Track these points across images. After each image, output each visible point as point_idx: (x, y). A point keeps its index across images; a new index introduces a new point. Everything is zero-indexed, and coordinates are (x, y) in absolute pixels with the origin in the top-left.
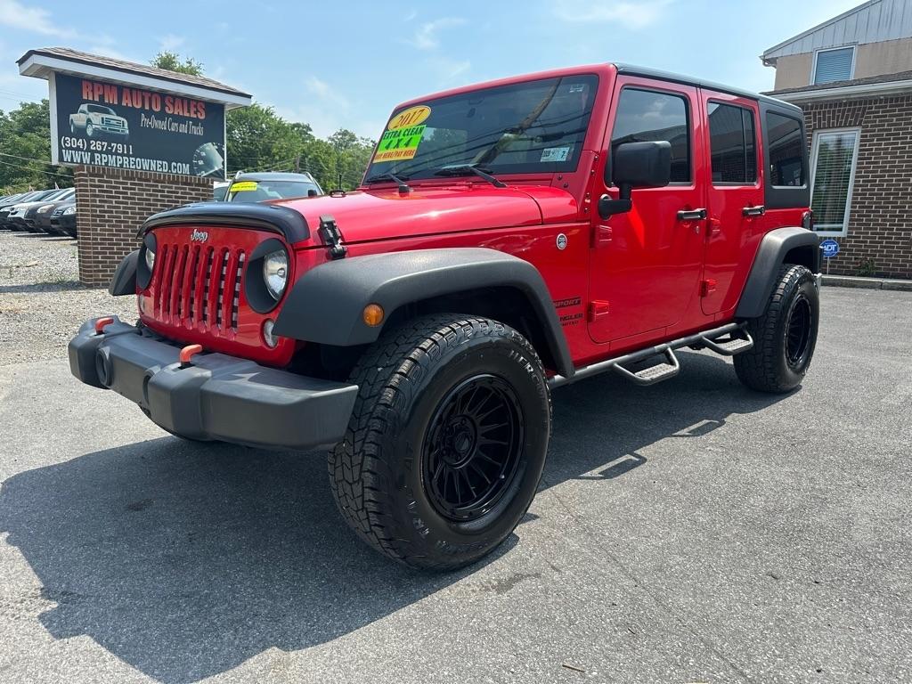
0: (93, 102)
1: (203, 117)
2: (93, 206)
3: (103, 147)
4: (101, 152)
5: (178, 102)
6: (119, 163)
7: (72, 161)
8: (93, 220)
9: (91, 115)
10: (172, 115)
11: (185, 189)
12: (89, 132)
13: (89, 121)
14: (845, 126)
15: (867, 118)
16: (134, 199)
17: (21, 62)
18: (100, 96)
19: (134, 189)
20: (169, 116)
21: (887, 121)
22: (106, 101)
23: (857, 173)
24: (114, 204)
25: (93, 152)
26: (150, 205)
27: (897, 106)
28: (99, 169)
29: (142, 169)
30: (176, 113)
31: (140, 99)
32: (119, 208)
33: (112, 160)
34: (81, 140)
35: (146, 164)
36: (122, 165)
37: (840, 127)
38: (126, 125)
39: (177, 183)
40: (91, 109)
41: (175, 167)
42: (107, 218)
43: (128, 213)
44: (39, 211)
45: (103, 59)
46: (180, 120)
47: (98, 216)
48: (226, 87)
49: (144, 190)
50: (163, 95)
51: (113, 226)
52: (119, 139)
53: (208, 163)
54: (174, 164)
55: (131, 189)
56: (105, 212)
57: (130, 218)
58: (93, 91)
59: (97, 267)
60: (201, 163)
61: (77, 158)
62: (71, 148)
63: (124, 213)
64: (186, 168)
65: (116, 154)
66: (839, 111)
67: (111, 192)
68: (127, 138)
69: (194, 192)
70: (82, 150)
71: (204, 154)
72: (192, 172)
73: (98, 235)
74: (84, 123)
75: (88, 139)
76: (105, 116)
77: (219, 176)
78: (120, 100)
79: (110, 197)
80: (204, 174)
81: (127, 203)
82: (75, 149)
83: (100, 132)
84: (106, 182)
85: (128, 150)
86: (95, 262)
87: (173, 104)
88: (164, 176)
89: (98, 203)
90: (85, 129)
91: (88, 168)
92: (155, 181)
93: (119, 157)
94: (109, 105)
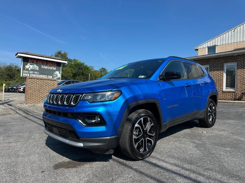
1: (56, 66)
2: (29, 85)
3: (32, 72)
4: (32, 74)
6: (36, 76)
7: (25, 76)
8: (29, 89)
11: (51, 81)
12: (29, 69)
13: (30, 67)
14: (205, 65)
15: (210, 63)
16: (39, 84)
17: (16, 55)
21: (214, 63)
25: (30, 74)
26: (42, 85)
27: (216, 60)
28: (31, 77)
31: (42, 62)
32: (35, 86)
33: (34, 75)
34: (27, 71)
35: (42, 76)
36: (36, 77)
37: (204, 65)
38: (38, 67)
39: (49, 80)
40: (30, 64)
41: (49, 77)
47: (30, 88)
49: (41, 82)
50: (47, 61)
51: (33, 90)
52: (36, 71)
53: (57, 76)
54: (48, 76)
55: (38, 82)
56: (32, 87)
57: (37, 88)
58: (31, 61)
60: (55, 76)
62: (25, 73)
64: (51, 77)
65: (35, 74)
66: (204, 61)
67: (33, 82)
69: (53, 82)
70: (27, 73)
71: (56, 74)
72: (53, 78)
73: (30, 92)
74: (28, 68)
76: (33, 66)
77: (59, 78)
78: (37, 63)
79: (33, 83)
80: (55, 78)
81: (37, 85)
82: (26, 73)
83: (32, 69)
84: (32, 80)
85: (38, 73)
86: (28, 98)
87: (49, 63)
88: (46, 79)
89: (30, 85)
90: (28, 69)
91: (29, 77)
92: (44, 80)
93: (36, 75)
94: (34, 63)
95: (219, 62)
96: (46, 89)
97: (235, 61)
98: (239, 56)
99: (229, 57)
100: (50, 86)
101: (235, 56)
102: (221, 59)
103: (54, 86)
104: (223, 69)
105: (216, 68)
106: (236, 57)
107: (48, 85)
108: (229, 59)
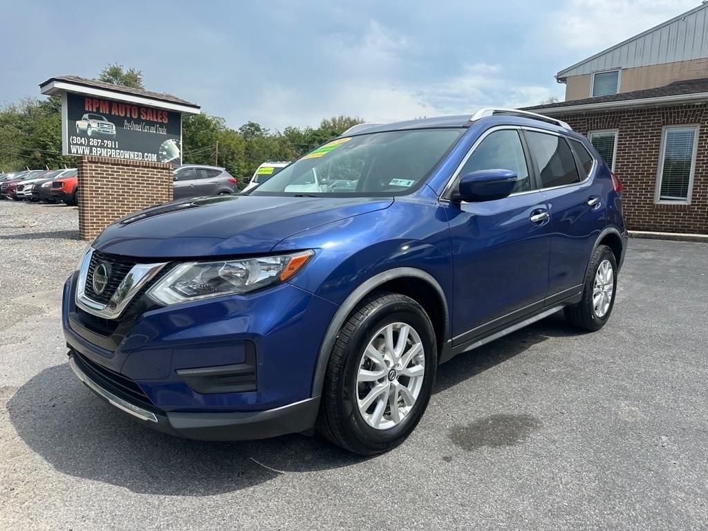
0: (92, 112)
1: (166, 122)
2: (91, 184)
3: (98, 143)
4: (97, 147)
5: (149, 111)
7: (77, 153)
8: (90, 194)
9: (91, 122)
10: (146, 121)
11: (154, 171)
12: (89, 133)
13: (89, 125)
14: (608, 128)
15: (622, 123)
16: (119, 179)
17: (42, 86)
18: (97, 108)
19: (119, 172)
20: (143, 121)
21: (634, 125)
22: (101, 112)
23: (617, 159)
24: (105, 183)
25: (91, 147)
26: (130, 183)
27: (641, 115)
28: (95, 158)
29: (124, 158)
30: (148, 119)
31: (124, 110)
32: (108, 185)
33: (104, 152)
34: (83, 139)
35: (127, 155)
36: (110, 156)
37: (605, 128)
38: (114, 127)
39: (148, 167)
40: (91, 117)
41: (147, 157)
42: (100, 192)
43: (114, 188)
46: (151, 124)
47: (94, 191)
48: (182, 101)
49: (125, 173)
50: (139, 107)
51: (104, 198)
52: (109, 137)
53: (170, 154)
54: (146, 154)
55: (117, 172)
56: (99, 188)
57: (115, 192)
58: (92, 105)
59: (93, 226)
60: (165, 153)
61: (80, 151)
62: (77, 144)
63: (111, 188)
64: (154, 157)
65: (107, 148)
66: (604, 118)
67: (103, 174)
68: (114, 137)
69: (159, 174)
70: (84, 145)
71: (166, 147)
72: (159, 160)
73: (94, 204)
74: (86, 127)
76: (100, 122)
77: (176, 162)
78: (110, 111)
79: (103, 178)
80: (166, 161)
81: (114, 182)
82: (79, 145)
83: (96, 133)
84: (100, 167)
85: (115, 145)
86: (91, 223)
87: (146, 113)
88: (140, 162)
89: (94, 182)
90: (86, 131)
91: (88, 158)
92: (133, 165)
93: (109, 150)
94: (103, 114)
95: (648, 121)
96: (141, 196)
97: (695, 122)
99: (678, 108)
100: (153, 184)
101: (697, 106)
102: (653, 114)
103: (163, 185)
104: (657, 142)
105: (639, 140)
106: (699, 110)
107: (147, 184)
108: (678, 115)
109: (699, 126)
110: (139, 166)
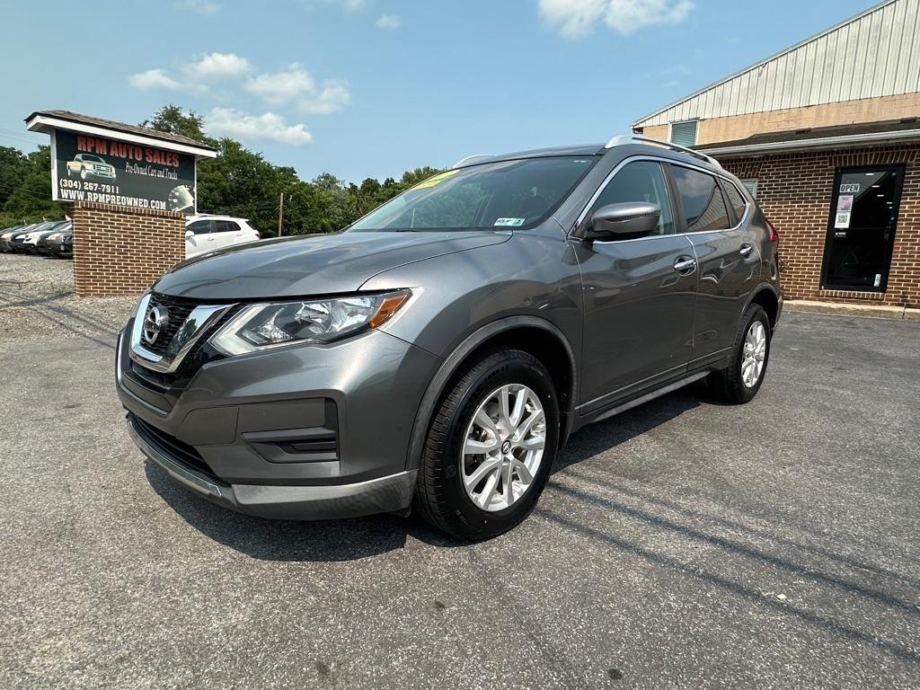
0: (87, 152)
1: (177, 166)
2: (86, 233)
3: (94, 187)
4: (93, 192)
5: (157, 153)
6: (107, 200)
7: (69, 198)
8: (85, 244)
9: (85, 163)
10: (152, 164)
11: (162, 221)
12: (83, 176)
13: (83, 167)
16: (120, 228)
17: (28, 120)
18: (92, 148)
19: (120, 221)
20: (149, 164)
22: (97, 152)
24: (103, 232)
25: (86, 191)
26: (133, 233)
28: (91, 204)
29: (126, 205)
30: (155, 162)
31: (125, 149)
32: (107, 235)
33: (102, 198)
34: (76, 182)
35: (130, 201)
36: (110, 202)
38: (113, 169)
39: (156, 216)
40: (85, 158)
41: (154, 204)
42: (97, 243)
43: (114, 239)
44: (49, 238)
45: (95, 119)
46: (159, 167)
47: (90, 241)
50: (144, 148)
51: (102, 249)
52: (108, 181)
53: (181, 201)
54: (153, 201)
55: (117, 220)
56: (96, 238)
57: (116, 243)
58: (86, 144)
59: (89, 281)
60: (175, 201)
63: (111, 239)
64: (163, 205)
65: (105, 193)
67: (101, 223)
68: (114, 181)
69: (169, 224)
70: (77, 190)
71: (177, 194)
72: (168, 208)
73: (90, 256)
74: (79, 169)
75: (83, 181)
76: (97, 163)
77: (190, 211)
78: (109, 152)
79: (100, 226)
80: (177, 209)
81: (114, 232)
82: (69, 189)
83: (92, 176)
84: (96, 214)
85: (115, 189)
86: (87, 277)
87: (152, 155)
88: (145, 211)
89: (90, 231)
90: (79, 174)
91: (82, 204)
92: (137, 214)
93: (107, 196)
94: (99, 155)
96: (148, 248)
97: (753, 177)
98: (768, 159)
99: (736, 161)
100: (162, 235)
101: (756, 159)
103: (173, 236)
106: (757, 164)
107: (154, 235)
108: (736, 169)
109: (757, 180)
110: (144, 215)
